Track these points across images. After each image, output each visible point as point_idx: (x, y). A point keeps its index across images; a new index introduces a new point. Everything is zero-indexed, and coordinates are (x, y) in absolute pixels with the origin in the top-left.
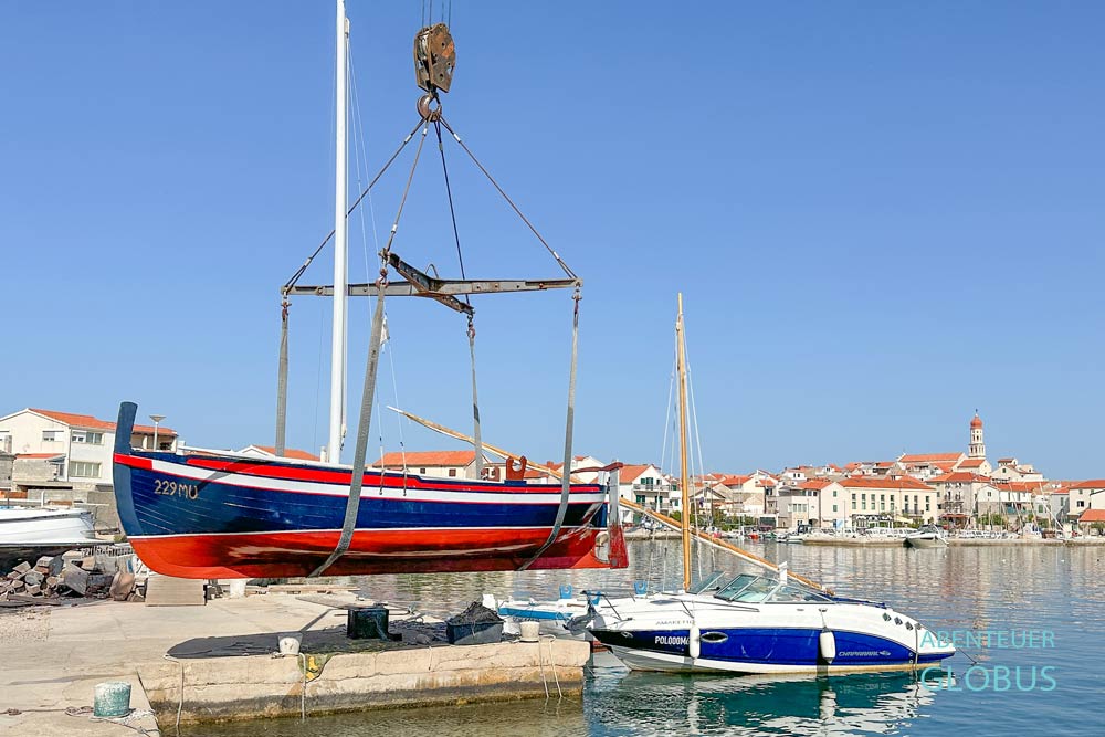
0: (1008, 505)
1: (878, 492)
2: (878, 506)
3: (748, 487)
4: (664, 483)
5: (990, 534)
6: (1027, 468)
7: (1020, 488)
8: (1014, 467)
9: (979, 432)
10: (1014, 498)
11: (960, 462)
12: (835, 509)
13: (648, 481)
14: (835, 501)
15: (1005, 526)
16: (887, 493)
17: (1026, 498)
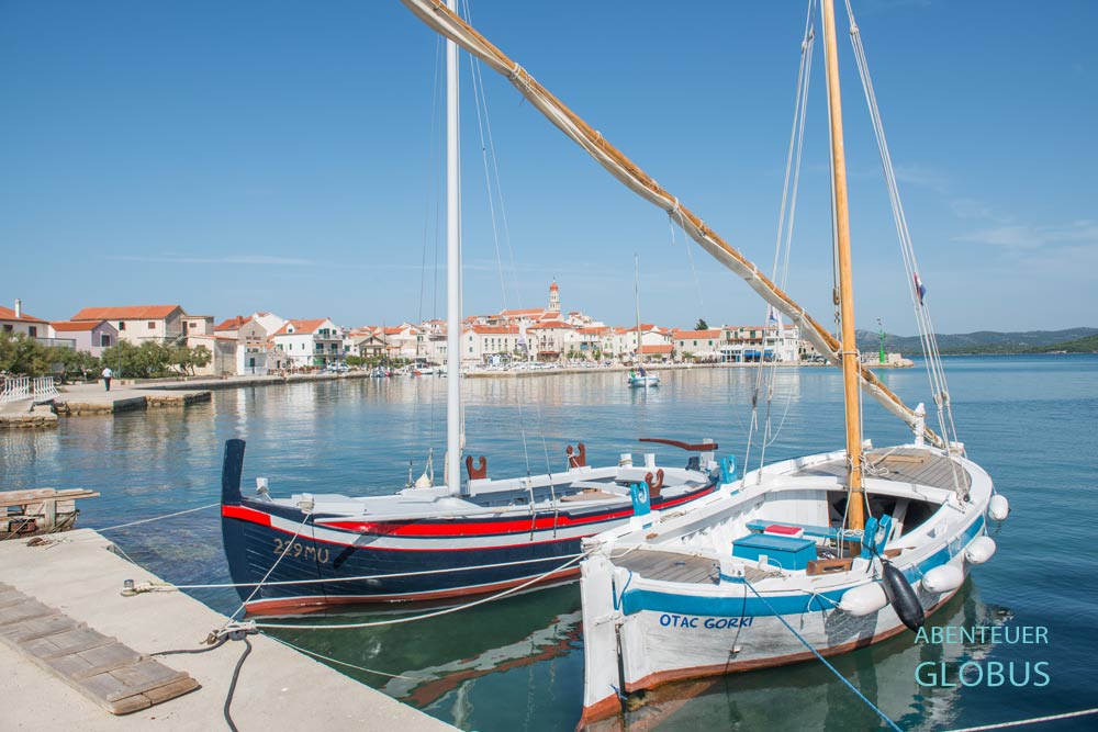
0: (585, 343)
1: (496, 337)
2: (496, 347)
3: (405, 335)
4: (339, 333)
5: (574, 364)
6: (587, 318)
7: (592, 332)
8: (579, 318)
9: (554, 293)
10: (588, 339)
11: (544, 315)
12: (471, 349)
13: (325, 332)
14: (471, 344)
15: (583, 357)
16: (503, 337)
17: (595, 339)
